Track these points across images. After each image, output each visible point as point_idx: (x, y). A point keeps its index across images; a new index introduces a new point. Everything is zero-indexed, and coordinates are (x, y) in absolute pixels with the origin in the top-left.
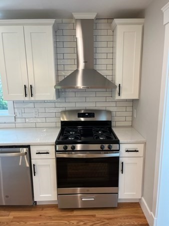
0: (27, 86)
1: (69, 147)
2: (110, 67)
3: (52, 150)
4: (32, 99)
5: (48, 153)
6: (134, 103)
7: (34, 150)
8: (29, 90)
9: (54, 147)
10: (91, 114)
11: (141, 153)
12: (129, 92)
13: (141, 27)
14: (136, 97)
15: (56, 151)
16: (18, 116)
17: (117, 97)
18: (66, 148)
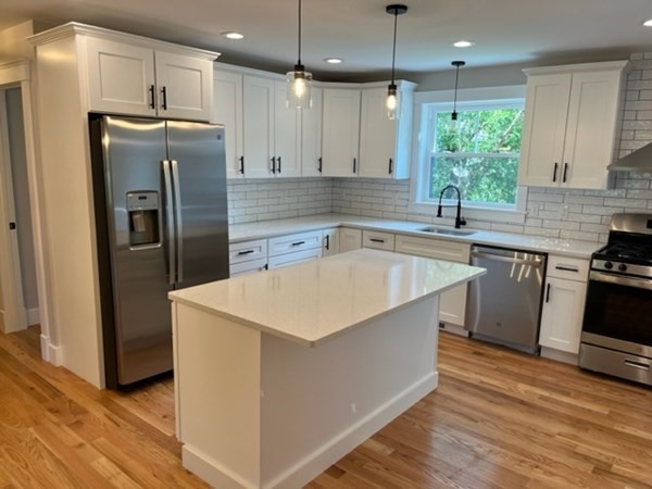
0: (559, 166)
1: (616, 266)
3: (584, 266)
4: (564, 185)
5: (576, 271)
7: (553, 262)
8: (561, 171)
9: (588, 263)
15: (591, 269)
16: (531, 214)
18: (609, 266)
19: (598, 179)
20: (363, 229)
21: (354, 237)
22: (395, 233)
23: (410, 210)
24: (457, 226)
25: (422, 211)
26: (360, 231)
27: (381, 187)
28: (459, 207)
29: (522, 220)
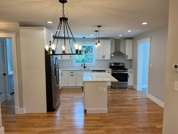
1: (116, 70)
2: (124, 51)
5: (110, 72)
6: (131, 60)
8: (103, 57)
10: (119, 64)
12: (130, 57)
13: (132, 41)
14: (132, 59)
15: (112, 71)
16: (97, 64)
17: (127, 59)
19: (109, 58)
20: (68, 70)
21: (65, 73)
22: (76, 70)
23: (73, 66)
24: (84, 68)
25: (76, 66)
26: (67, 71)
27: (65, 61)
28: (84, 64)
29: (95, 65)
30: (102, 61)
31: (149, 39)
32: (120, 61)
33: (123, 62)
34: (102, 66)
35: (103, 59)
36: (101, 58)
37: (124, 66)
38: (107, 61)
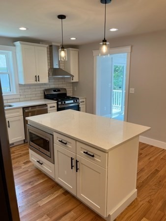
4: (39, 82)
5: (54, 107)
10: (59, 90)
11: (84, 103)
13: (77, 52)
14: (77, 81)
16: (21, 94)
17: (72, 81)
18: (62, 103)
29: (19, 96)
30: (31, 87)
31: (129, 49)
32: (60, 85)
33: (65, 87)
34: (31, 96)
35: (36, 83)
36: (33, 82)
37: (66, 94)
38: (39, 87)
